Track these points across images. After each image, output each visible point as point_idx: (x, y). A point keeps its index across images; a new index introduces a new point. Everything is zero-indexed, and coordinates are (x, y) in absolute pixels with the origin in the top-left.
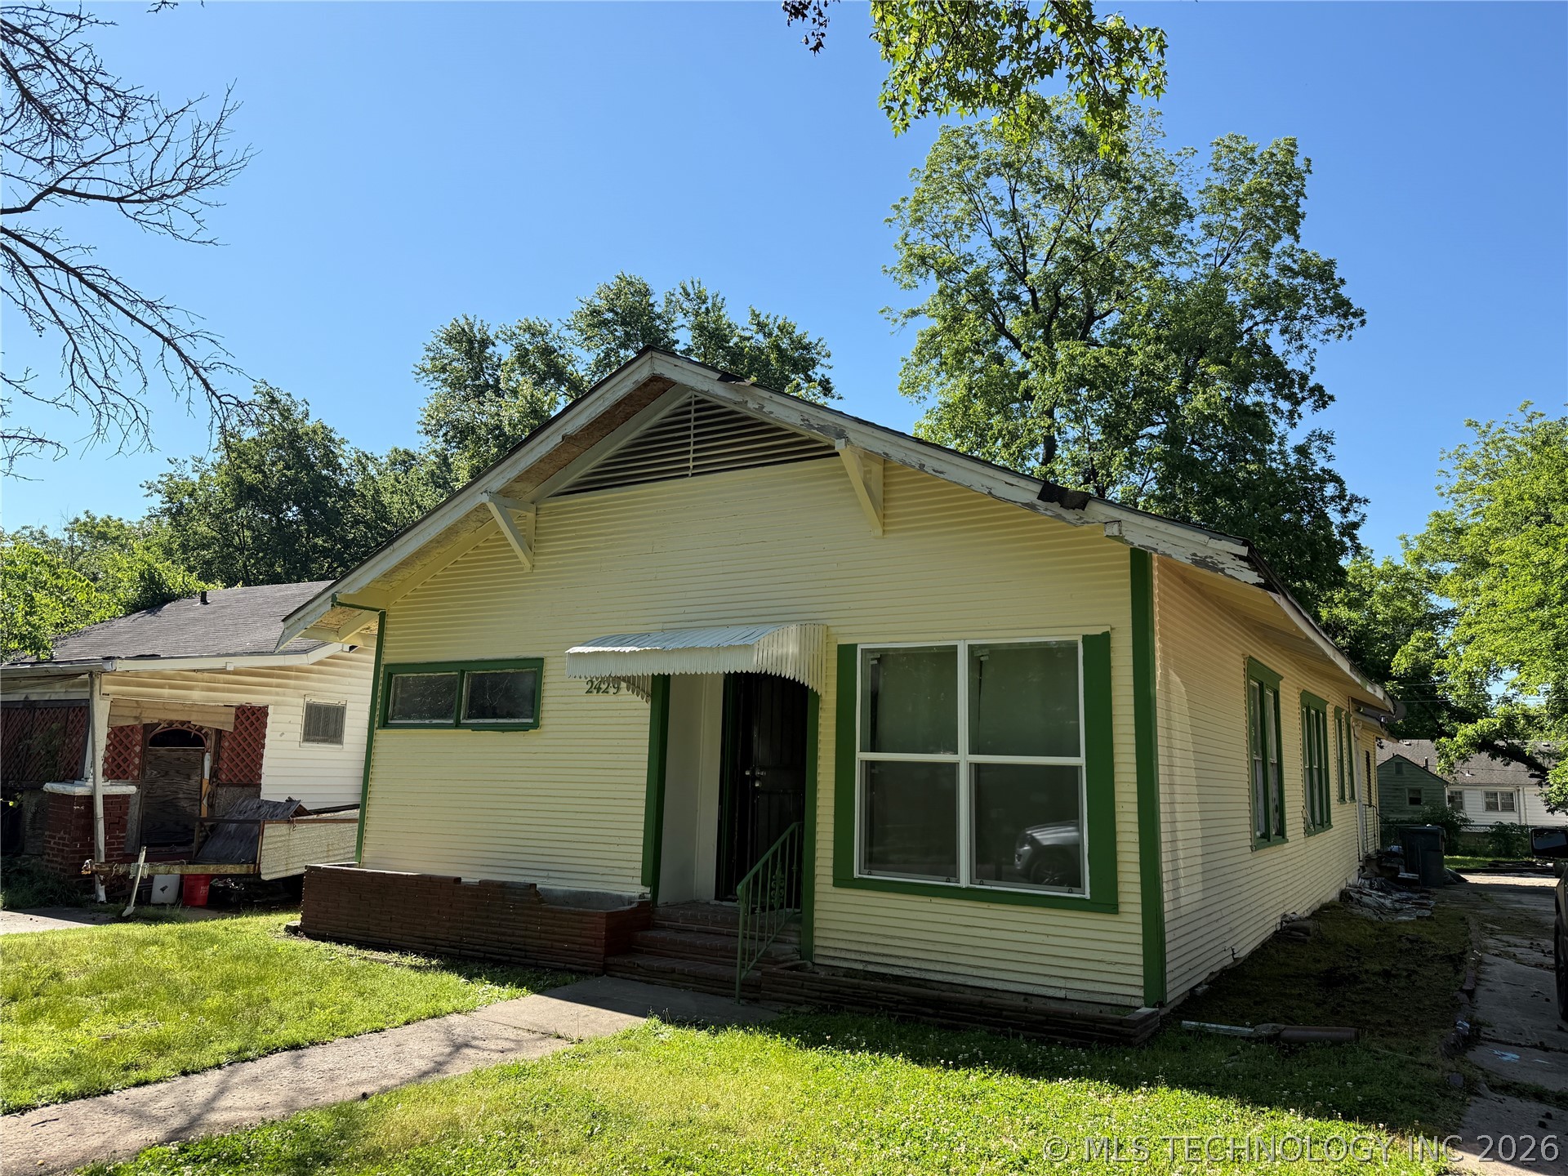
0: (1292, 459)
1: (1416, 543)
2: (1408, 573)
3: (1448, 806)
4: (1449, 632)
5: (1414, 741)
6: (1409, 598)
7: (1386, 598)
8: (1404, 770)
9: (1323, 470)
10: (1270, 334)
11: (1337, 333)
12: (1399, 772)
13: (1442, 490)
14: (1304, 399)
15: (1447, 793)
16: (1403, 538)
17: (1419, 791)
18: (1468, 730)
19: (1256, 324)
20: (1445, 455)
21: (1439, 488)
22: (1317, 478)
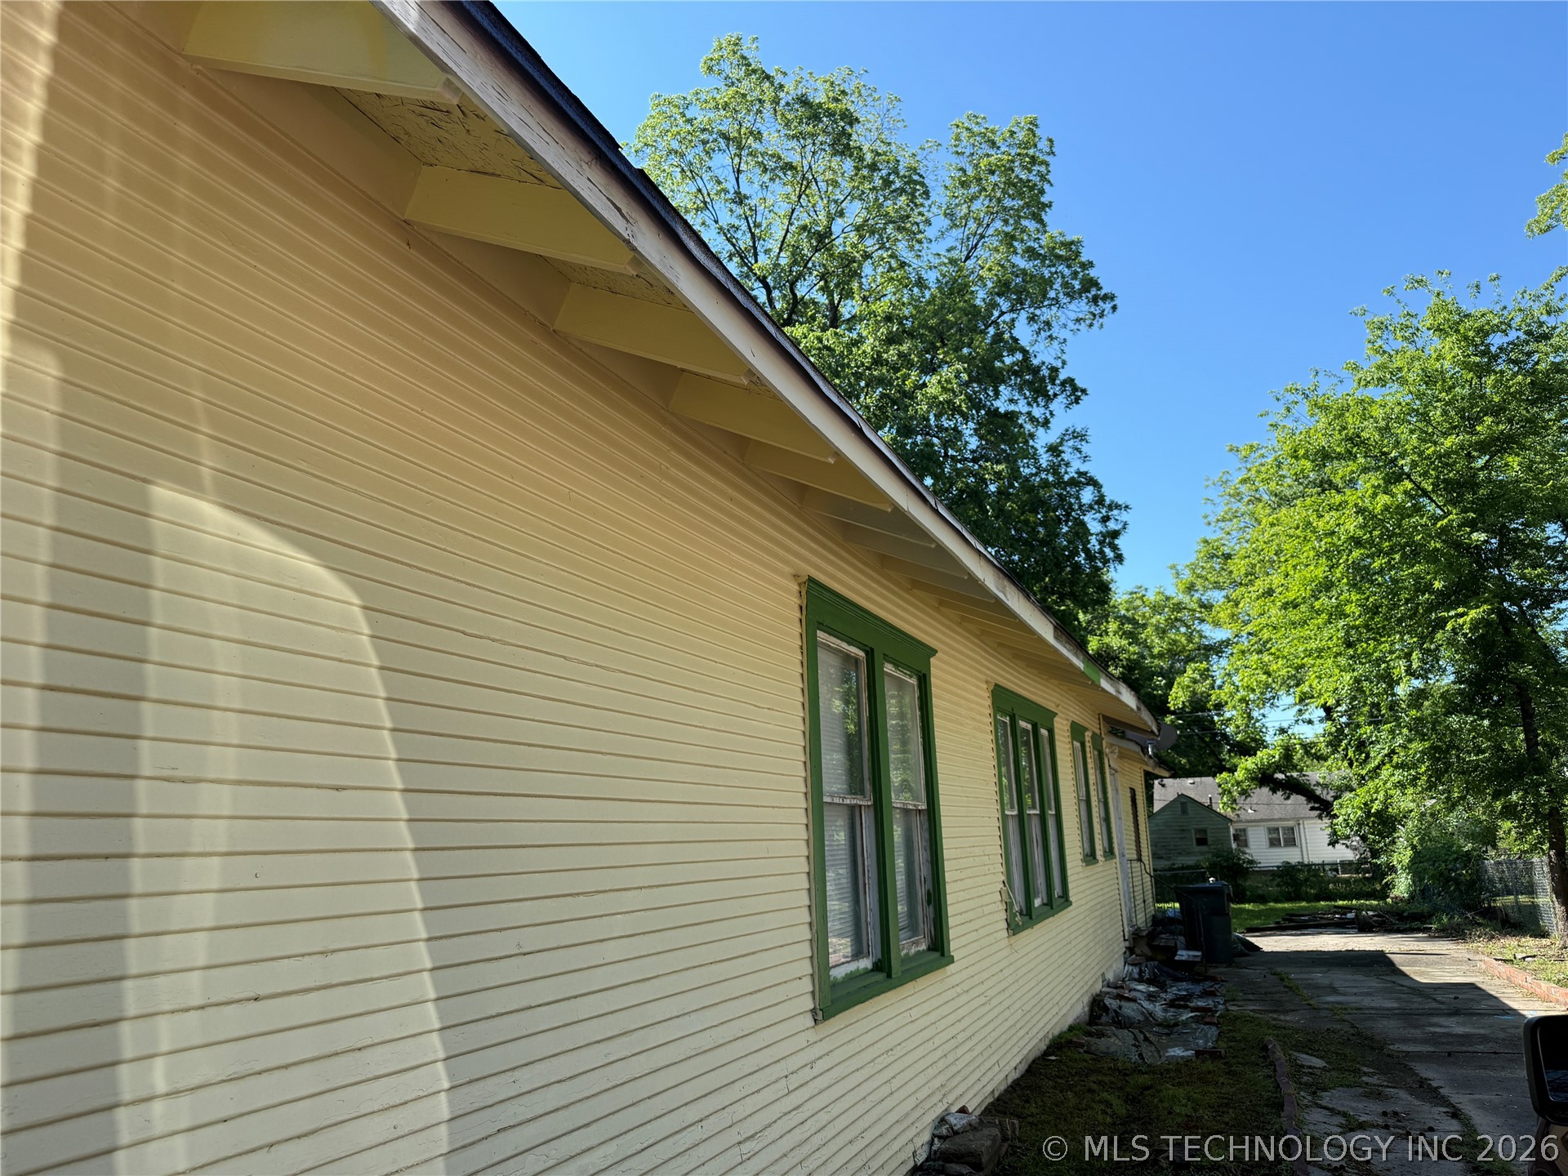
0: (1045, 459)
1: (1187, 572)
2: (1180, 603)
3: (1234, 846)
4: (1224, 662)
5: (1197, 779)
6: (1183, 630)
7: (1162, 632)
8: (1190, 810)
9: (1080, 474)
10: (1016, 324)
11: (1088, 322)
12: (1184, 812)
13: (1209, 519)
14: (1055, 395)
15: (1232, 831)
16: (1173, 567)
17: (1205, 831)
18: (1248, 763)
19: (1002, 313)
20: (1210, 483)
21: (1206, 517)
22: (1073, 482)
